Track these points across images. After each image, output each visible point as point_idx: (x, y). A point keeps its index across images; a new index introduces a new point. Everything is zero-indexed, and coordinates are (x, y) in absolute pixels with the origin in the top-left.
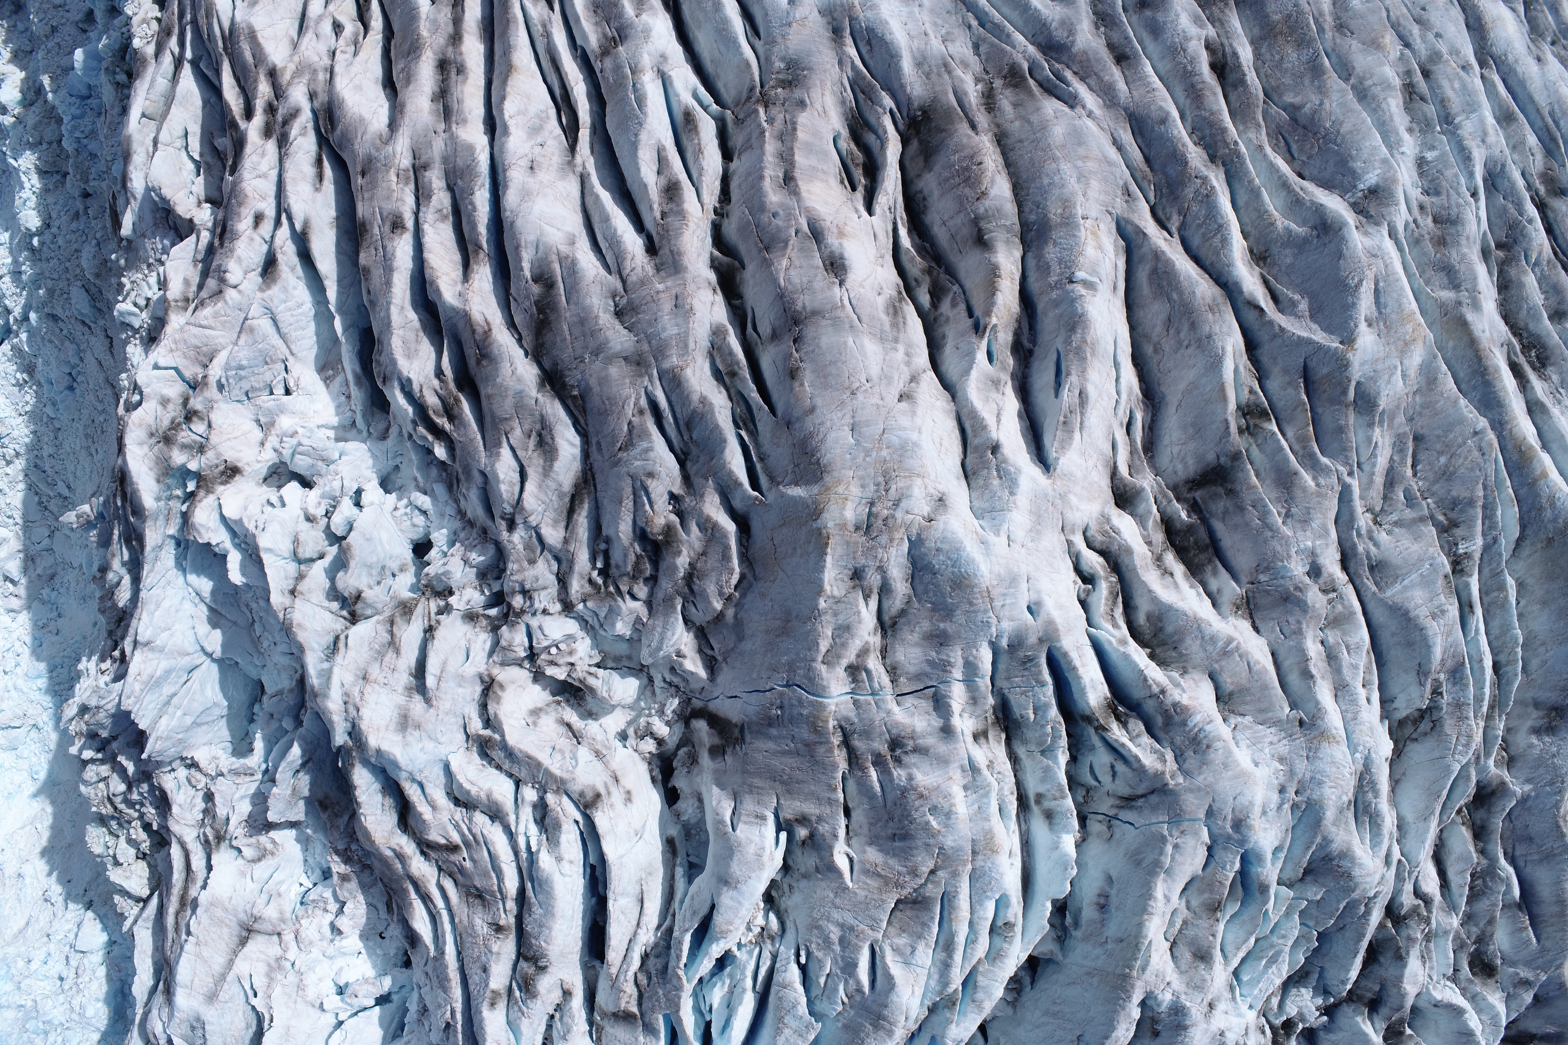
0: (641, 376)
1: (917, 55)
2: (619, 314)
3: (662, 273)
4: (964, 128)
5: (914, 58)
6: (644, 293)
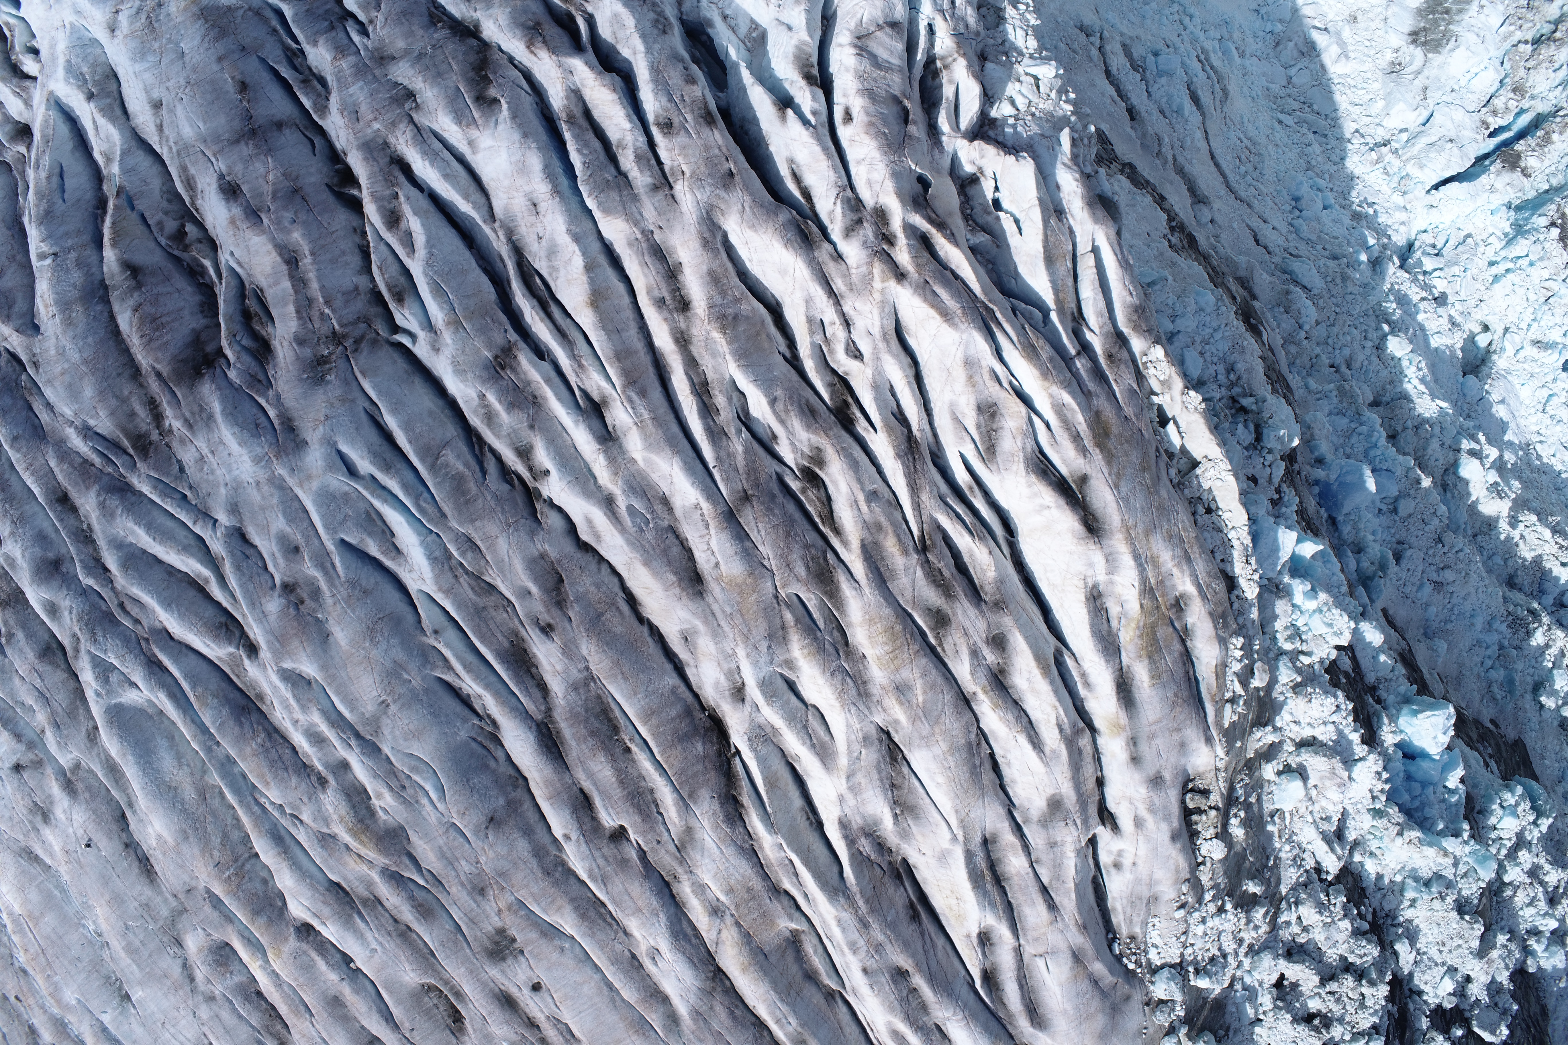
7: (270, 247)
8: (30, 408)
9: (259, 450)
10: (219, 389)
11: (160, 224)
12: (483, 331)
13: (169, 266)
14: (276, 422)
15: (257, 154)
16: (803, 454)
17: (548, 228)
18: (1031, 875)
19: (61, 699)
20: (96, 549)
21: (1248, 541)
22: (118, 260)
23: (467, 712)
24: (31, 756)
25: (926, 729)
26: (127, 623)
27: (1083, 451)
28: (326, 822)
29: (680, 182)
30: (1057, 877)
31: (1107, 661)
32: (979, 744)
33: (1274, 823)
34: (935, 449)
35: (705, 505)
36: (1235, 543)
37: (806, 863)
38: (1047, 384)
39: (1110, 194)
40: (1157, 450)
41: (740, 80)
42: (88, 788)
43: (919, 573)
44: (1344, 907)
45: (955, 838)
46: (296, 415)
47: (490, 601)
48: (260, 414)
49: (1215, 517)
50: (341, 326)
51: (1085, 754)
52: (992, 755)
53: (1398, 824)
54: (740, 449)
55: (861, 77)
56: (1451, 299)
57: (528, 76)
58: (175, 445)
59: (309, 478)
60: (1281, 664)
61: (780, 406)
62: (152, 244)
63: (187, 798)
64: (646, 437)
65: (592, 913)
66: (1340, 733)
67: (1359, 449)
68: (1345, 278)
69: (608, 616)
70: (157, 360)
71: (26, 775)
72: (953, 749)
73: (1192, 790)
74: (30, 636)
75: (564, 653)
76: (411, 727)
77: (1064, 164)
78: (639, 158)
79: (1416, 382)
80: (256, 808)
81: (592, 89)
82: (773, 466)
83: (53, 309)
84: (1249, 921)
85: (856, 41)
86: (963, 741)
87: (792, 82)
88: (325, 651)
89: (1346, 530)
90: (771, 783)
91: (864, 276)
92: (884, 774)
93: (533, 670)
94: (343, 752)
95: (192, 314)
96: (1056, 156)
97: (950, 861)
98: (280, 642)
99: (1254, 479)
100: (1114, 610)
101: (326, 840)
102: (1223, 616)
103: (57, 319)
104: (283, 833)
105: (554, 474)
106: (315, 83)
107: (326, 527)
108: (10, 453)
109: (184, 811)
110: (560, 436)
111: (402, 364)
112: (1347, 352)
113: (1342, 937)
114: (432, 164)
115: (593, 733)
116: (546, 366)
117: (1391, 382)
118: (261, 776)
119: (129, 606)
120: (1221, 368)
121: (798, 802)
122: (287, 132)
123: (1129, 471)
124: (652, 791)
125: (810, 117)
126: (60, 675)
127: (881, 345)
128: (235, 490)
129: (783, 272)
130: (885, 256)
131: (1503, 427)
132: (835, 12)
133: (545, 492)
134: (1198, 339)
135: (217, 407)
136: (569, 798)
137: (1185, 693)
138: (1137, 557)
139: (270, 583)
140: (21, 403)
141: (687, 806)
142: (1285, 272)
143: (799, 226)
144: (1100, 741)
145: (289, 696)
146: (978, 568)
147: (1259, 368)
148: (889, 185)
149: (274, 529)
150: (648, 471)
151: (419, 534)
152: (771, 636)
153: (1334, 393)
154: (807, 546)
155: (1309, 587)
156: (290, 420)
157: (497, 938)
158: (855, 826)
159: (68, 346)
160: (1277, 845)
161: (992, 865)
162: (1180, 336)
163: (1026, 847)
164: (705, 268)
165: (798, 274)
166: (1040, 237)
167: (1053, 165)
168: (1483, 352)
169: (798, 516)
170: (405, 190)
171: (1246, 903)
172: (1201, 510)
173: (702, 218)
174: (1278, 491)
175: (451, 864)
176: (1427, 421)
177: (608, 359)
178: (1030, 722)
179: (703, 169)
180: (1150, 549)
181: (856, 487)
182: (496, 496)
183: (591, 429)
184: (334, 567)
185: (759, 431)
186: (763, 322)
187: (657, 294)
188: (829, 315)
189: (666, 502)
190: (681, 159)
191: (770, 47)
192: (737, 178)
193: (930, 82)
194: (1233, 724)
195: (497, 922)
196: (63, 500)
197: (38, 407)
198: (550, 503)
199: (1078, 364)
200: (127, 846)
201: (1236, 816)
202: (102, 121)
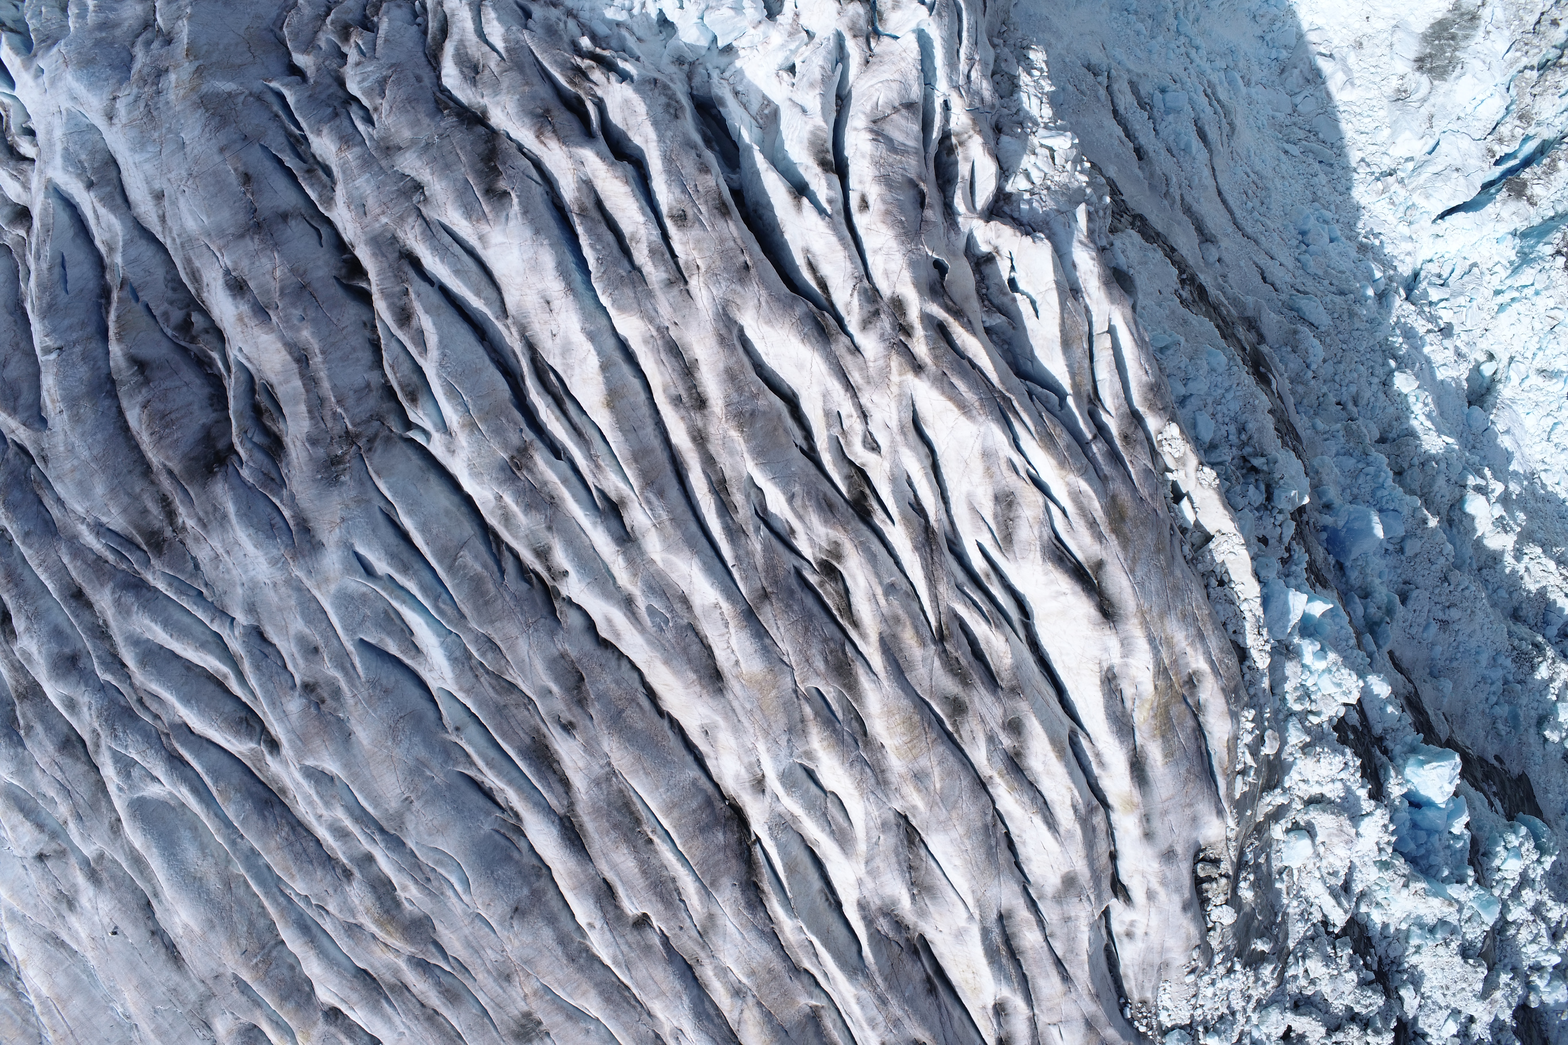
0: (383, 139)
1: (228, 526)
2: (418, 187)
3: (389, 235)
4: (176, 468)
5: (229, 522)
6: (397, 209)
7: (279, 345)
8: (41, 502)
9: (275, 552)
10: (232, 488)
11: (166, 315)
12: (498, 431)
13: (176, 358)
14: (291, 523)
15: (263, 250)
16: (821, 548)
17: (562, 326)
18: (1046, 948)
19: (83, 791)
20: (113, 645)
21: (1259, 612)
22: (125, 355)
23: (489, 805)
24: (54, 846)
25: (943, 814)
26: (147, 718)
27: (1099, 537)
28: (352, 912)
29: (695, 277)
30: (1071, 950)
31: (1122, 742)
32: (995, 825)
33: (1282, 880)
34: (952, 537)
35: (725, 606)
36: (1247, 615)
37: (826, 945)
38: (1064, 473)
39: (1125, 268)
40: (1172, 528)
41: (754, 164)
42: (113, 877)
43: (937, 663)
44: (1351, 959)
45: (971, 917)
46: (310, 516)
47: (511, 699)
48: (275, 514)
49: (1227, 590)
50: (354, 425)
51: (1098, 831)
52: (1008, 834)
53: (1404, 876)
54: (759, 547)
55: (877, 163)
56: (1457, 329)
57: (538, 165)
58: (189, 542)
59: (327, 580)
60: (1290, 726)
61: (798, 502)
62: (158, 336)
63: (212, 888)
64: (664, 538)
65: (616, 997)
66: (1348, 790)
67: (1366, 489)
68: (1352, 314)
69: (628, 712)
70: (168, 458)
71: (49, 864)
72: (969, 833)
73: (1203, 860)
74: (49, 728)
75: (586, 750)
76: (435, 822)
77: (1081, 242)
78: (653, 252)
79: (1422, 418)
80: (281, 899)
81: (604, 180)
82: (791, 560)
83: (60, 405)
84: (1257, 979)
85: (872, 125)
86: (979, 824)
87: (807, 168)
88: (348, 750)
89: (1354, 576)
90: (791, 869)
91: (882, 369)
92: (902, 857)
93: (555, 765)
94: (367, 846)
95: (202, 408)
96: (1072, 234)
97: (967, 938)
98: (302, 741)
99: (1264, 541)
100: (1128, 692)
101: (353, 930)
102: (1235, 691)
103: (65, 416)
104: (309, 922)
105: (573, 575)
106: (320, 173)
107: (345, 628)
108: (23, 549)
109: (209, 901)
110: (578, 537)
111: (416, 460)
112: (1353, 389)
113: (1348, 988)
114: (442, 260)
115: (615, 826)
116: (563, 465)
117: (1398, 419)
118: (286, 869)
119: (148, 701)
120: (1232, 429)
121: (817, 884)
122: (293, 223)
123: (1144, 555)
124: (674, 880)
125: (825, 205)
126: (81, 768)
127: (899, 438)
128: (252, 589)
129: (800, 367)
130: (902, 348)
131: (1508, 457)
132: (850, 92)
133: (564, 592)
134: (1210, 400)
135: (231, 508)
136: (593, 888)
137: (1197, 769)
138: (1151, 640)
139: (290, 683)
140: (31, 497)
141: (709, 894)
142: (1292, 309)
143: (815, 319)
144: (1114, 817)
145: (312, 792)
146: (995, 656)
147: (1270, 422)
148: (907, 275)
149: (292, 631)
150: (668, 571)
151: (439, 636)
152: (790, 730)
153: (1342, 433)
154: (825, 641)
155: (1318, 647)
156: (305, 520)
157: (523, 1021)
158: (873, 907)
159: (77, 443)
160: (1285, 901)
161: (1008, 940)
162: (1192, 399)
163: (1041, 922)
164: (721, 366)
165: (815, 368)
166: (1057, 321)
167: (1069, 243)
168: (1487, 381)
169: (816, 609)
170: (416, 286)
171: (1254, 961)
172: (1214, 582)
173: (718, 314)
174: (1288, 549)
175: (477, 952)
176: (1433, 458)
177: (625, 460)
178: (1045, 803)
179: (718, 263)
180: (1164, 631)
181: (874, 581)
182: (515, 597)
183: (609, 530)
184: (354, 668)
185: (777, 526)
186: (779, 416)
187: (673, 392)
188: (847, 408)
189: (685, 600)
190: (695, 254)
191: (782, 127)
192: (753, 271)
193: (944, 158)
194: (1244, 795)
195: (523, 1007)
196: (78, 596)
197: (48, 502)
198: (569, 601)
199: (1095, 449)
200: (153, 933)
201: (1245, 879)
202: (102, 211)
